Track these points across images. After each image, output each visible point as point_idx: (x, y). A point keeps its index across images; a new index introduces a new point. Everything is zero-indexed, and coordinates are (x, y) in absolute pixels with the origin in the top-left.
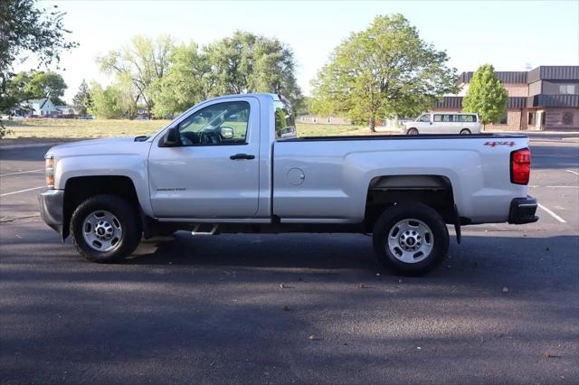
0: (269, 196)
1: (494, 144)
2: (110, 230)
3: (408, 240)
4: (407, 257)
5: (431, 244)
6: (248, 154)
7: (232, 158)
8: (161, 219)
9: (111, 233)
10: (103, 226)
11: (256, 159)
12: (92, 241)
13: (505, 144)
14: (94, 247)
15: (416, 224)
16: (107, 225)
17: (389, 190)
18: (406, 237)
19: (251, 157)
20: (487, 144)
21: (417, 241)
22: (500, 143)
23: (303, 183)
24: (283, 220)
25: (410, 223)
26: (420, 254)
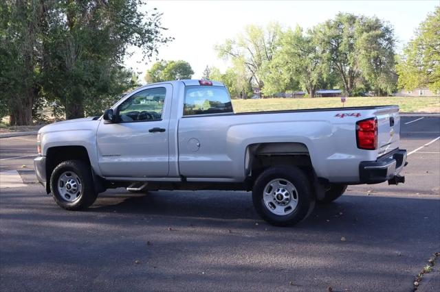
0: (177, 160)
1: (343, 116)
2: (75, 186)
3: (278, 195)
4: (279, 211)
5: (297, 200)
6: (161, 128)
7: (151, 131)
8: (107, 178)
9: (76, 188)
10: (70, 183)
11: (166, 131)
12: (65, 193)
13: (352, 115)
14: (66, 199)
15: (285, 183)
16: (73, 182)
17: (272, 156)
18: (277, 193)
19: (163, 130)
20: (337, 115)
21: (285, 197)
22: (348, 115)
23: (199, 149)
24: (188, 179)
25: (281, 182)
26: (289, 208)
